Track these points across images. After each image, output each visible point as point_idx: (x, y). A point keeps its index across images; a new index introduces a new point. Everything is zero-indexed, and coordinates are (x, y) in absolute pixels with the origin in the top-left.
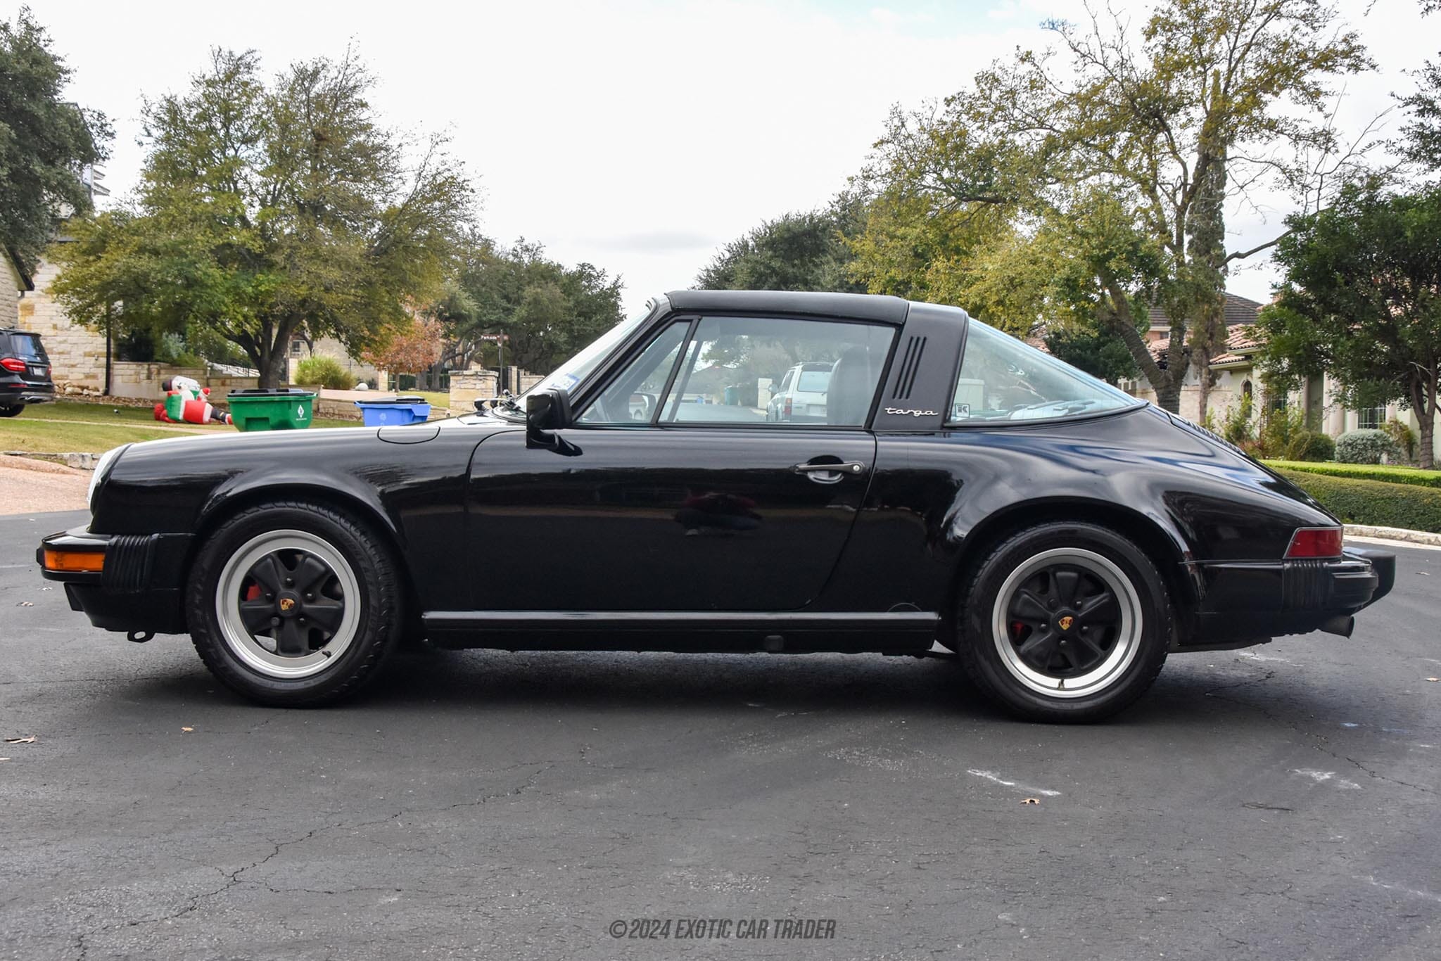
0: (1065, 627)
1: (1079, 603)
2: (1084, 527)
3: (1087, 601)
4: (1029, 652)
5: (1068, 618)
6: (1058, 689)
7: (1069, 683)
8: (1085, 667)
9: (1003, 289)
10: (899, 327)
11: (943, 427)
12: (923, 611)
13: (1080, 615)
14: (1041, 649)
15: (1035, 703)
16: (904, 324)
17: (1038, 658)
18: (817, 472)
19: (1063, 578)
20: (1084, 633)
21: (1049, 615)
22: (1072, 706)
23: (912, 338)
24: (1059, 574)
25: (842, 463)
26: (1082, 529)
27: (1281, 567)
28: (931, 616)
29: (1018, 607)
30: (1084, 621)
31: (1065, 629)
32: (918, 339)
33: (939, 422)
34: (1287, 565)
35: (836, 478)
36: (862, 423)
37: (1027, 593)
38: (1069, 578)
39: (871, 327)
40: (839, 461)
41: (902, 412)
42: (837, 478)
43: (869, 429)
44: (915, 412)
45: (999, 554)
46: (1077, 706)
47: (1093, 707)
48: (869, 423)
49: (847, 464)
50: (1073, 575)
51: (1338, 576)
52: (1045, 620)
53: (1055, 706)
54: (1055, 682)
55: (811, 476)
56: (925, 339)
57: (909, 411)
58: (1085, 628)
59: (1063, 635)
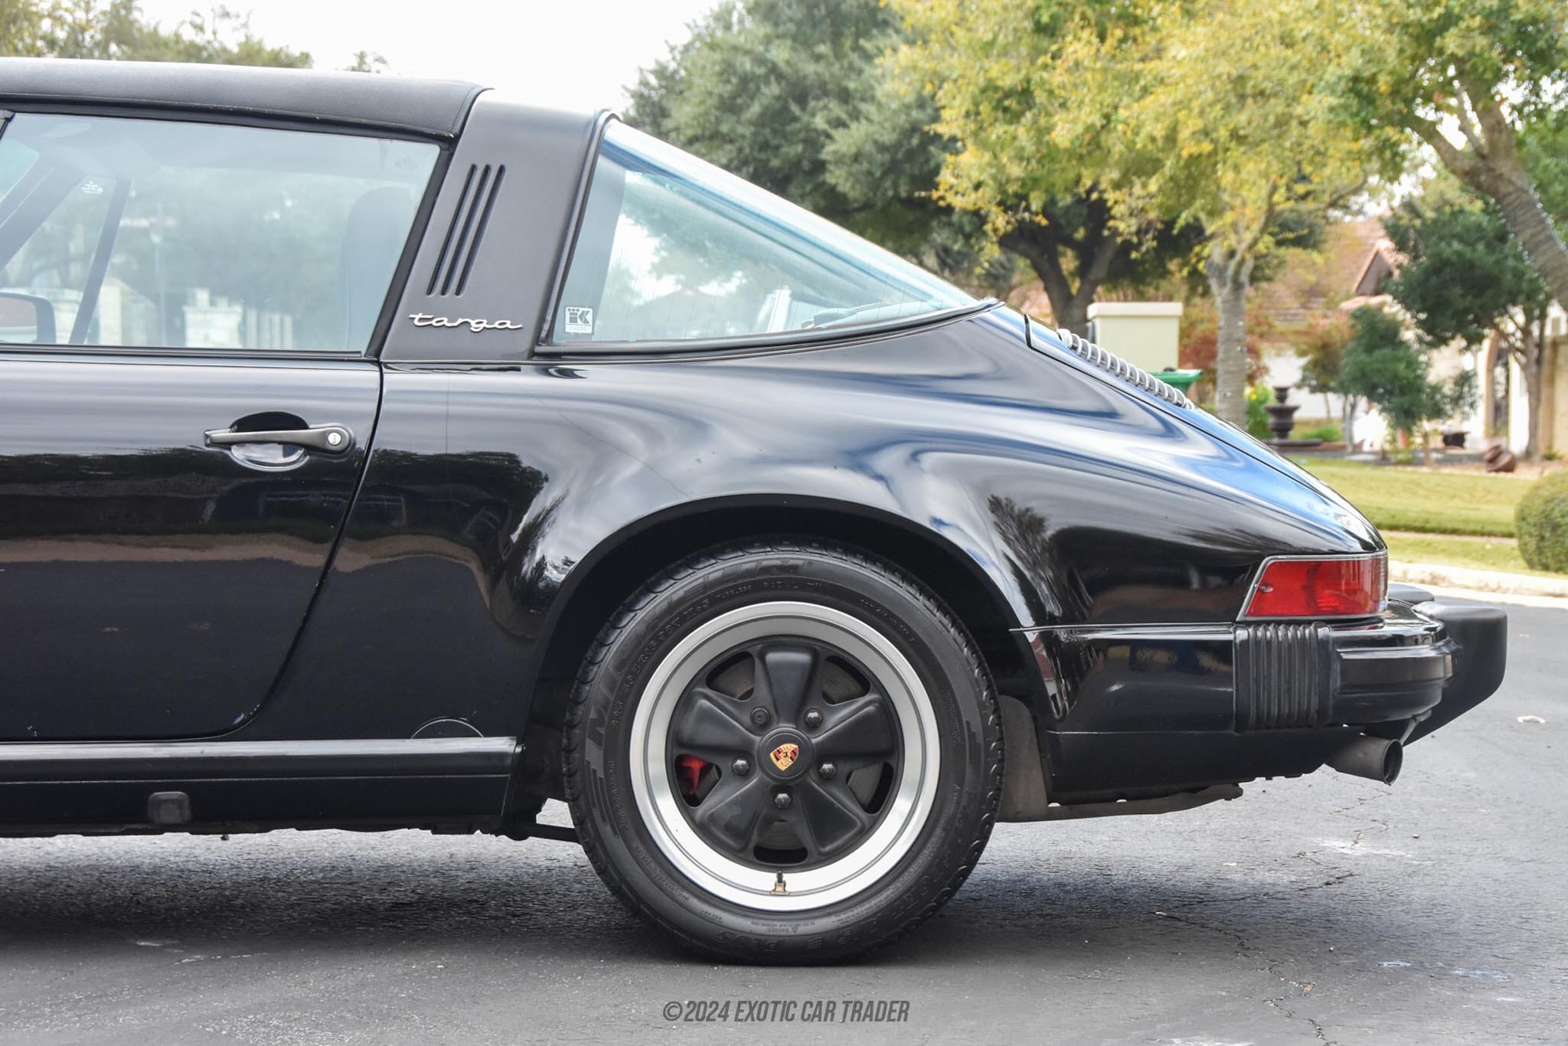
0: (783, 764)
1: (813, 715)
2: (816, 558)
3: (835, 711)
4: (712, 818)
5: (789, 747)
6: (773, 893)
7: (795, 880)
8: (828, 848)
9: (1212, 105)
10: (448, 143)
11: (533, 354)
12: (486, 735)
13: (814, 741)
14: (736, 811)
15: (719, 924)
16: (458, 137)
17: (728, 828)
18: (247, 445)
19: (780, 665)
20: (826, 778)
21: (751, 743)
22: (795, 929)
23: (473, 168)
24: (773, 657)
25: (306, 427)
26: (810, 563)
27: (1230, 637)
28: (502, 745)
29: (688, 727)
30: (825, 753)
31: (783, 768)
32: (487, 169)
33: (524, 343)
34: (1242, 634)
35: (294, 458)
36: (362, 345)
37: (707, 697)
38: (793, 665)
39: (387, 142)
40: (301, 424)
41: (446, 322)
42: (296, 460)
43: (375, 356)
44: (473, 323)
45: (641, 615)
46: (806, 928)
47: (838, 929)
48: (375, 347)
49: (314, 429)
50: (803, 658)
51: (1349, 655)
52: (744, 752)
53: (760, 928)
54: (766, 879)
55: (238, 454)
56: (502, 169)
57: (460, 321)
58: (827, 766)
59: (782, 783)
